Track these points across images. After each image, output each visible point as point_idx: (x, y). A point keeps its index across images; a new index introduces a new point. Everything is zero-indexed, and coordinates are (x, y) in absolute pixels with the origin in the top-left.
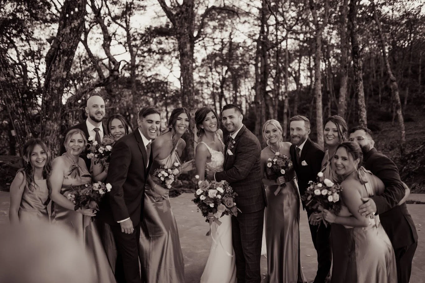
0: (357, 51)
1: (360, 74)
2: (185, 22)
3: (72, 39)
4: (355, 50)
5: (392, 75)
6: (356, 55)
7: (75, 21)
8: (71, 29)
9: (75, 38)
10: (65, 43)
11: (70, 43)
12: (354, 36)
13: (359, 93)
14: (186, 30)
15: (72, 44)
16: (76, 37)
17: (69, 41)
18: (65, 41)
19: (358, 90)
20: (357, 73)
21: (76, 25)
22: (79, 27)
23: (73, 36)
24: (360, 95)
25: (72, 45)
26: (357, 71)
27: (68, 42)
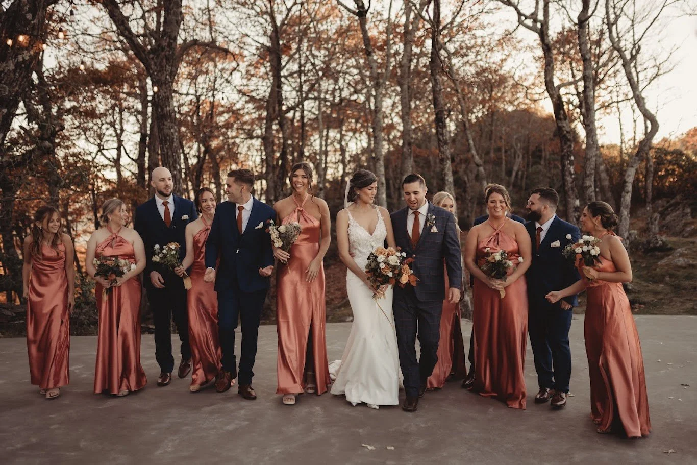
0: (442, 118)
1: (446, 150)
2: (167, 63)
3: (18, 80)
4: (439, 116)
5: (477, 157)
6: (441, 124)
7: (25, 52)
8: (17, 65)
9: (23, 80)
10: (4, 86)
11: (14, 87)
12: (437, 96)
13: (447, 178)
14: (168, 77)
15: (17, 88)
16: (25, 77)
17: (12, 84)
18: (5, 84)
19: (445, 173)
20: (442, 149)
21: (27, 58)
22: (31, 63)
23: (20, 75)
24: (447, 180)
25: (17, 91)
26: (443, 147)
27: (10, 85)
